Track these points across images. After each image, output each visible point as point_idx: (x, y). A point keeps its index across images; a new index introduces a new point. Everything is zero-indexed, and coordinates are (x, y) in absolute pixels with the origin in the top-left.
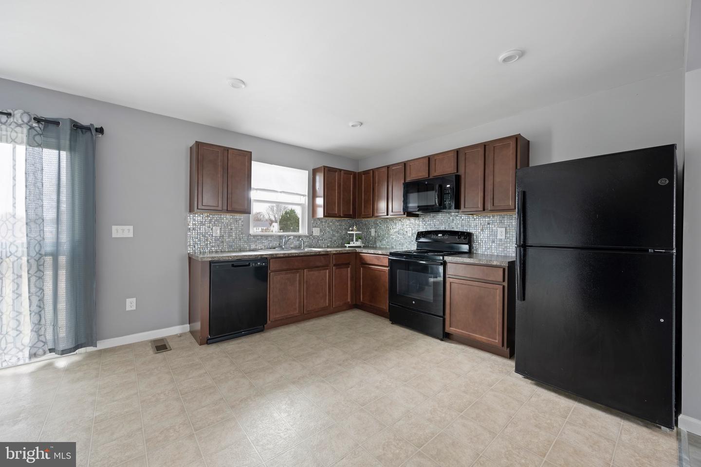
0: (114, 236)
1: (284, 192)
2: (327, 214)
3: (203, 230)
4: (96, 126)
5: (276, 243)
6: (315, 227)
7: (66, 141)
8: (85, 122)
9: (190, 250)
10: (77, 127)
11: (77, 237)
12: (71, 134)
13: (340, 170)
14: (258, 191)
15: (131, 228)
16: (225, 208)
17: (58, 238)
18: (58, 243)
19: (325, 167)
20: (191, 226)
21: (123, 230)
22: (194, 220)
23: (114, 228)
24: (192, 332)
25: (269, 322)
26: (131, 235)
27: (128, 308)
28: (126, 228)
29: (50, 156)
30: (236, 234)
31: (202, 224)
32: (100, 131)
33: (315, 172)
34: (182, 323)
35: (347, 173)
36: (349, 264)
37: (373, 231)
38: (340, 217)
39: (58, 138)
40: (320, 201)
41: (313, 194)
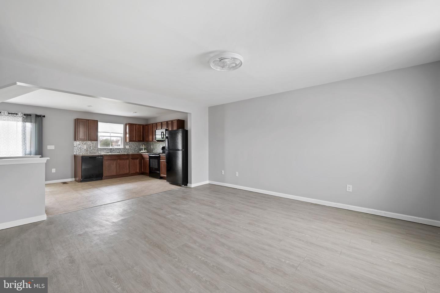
0: (48, 149)
1: (112, 133)
2: (130, 141)
3: (79, 146)
4: (43, 115)
5: (108, 151)
6: (127, 145)
7: (33, 120)
8: (39, 114)
9: (75, 153)
10: (37, 116)
11: (37, 149)
12: (35, 118)
13: (136, 124)
14: (102, 133)
15: (54, 146)
16: (88, 139)
17: (31, 150)
18: (31, 151)
19: (129, 124)
20: (75, 145)
21: (51, 147)
22: (76, 143)
23: (48, 146)
24: (75, 181)
25: (103, 176)
26: (54, 148)
27: (53, 172)
28: (52, 146)
29: (29, 125)
30: (92, 148)
31: (79, 144)
32: (44, 116)
33: (126, 125)
34: (72, 178)
35: (139, 125)
36: (138, 158)
37: (152, 146)
38: (136, 141)
39: (31, 120)
40: (128, 136)
41: (125, 133)
